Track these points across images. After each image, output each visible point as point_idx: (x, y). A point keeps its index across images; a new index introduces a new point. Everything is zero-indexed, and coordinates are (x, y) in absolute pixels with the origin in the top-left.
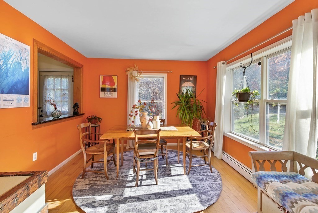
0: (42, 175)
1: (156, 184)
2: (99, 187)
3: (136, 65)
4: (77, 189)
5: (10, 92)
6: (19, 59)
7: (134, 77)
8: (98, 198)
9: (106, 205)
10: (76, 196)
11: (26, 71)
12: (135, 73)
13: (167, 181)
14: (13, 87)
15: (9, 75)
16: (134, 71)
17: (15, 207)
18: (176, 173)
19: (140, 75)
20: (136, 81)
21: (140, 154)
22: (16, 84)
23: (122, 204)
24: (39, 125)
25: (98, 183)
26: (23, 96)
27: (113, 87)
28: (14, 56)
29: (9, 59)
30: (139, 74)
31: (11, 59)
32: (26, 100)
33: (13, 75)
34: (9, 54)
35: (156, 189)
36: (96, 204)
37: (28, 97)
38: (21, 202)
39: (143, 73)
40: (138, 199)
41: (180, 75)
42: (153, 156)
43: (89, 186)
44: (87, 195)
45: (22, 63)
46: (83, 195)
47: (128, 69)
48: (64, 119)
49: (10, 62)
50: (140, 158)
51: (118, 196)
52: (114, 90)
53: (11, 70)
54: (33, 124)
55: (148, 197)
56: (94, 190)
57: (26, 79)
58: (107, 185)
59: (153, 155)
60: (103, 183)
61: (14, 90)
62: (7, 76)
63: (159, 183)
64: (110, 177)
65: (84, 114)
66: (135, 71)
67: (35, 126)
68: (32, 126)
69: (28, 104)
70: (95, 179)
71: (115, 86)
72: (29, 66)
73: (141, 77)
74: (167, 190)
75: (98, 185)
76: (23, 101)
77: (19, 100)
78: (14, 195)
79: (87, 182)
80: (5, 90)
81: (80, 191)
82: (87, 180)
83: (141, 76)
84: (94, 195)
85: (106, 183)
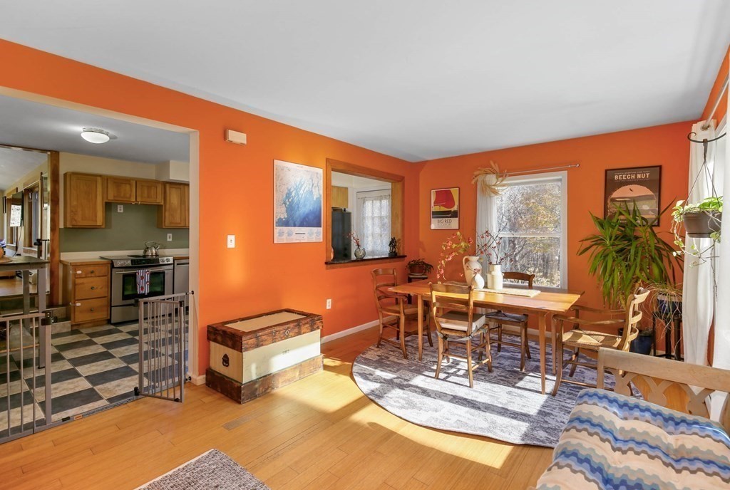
0: (316, 318)
1: (470, 387)
2: (388, 363)
3: (494, 163)
4: (364, 356)
5: (302, 225)
6: (311, 187)
7: (489, 186)
8: (378, 373)
9: (381, 382)
10: (357, 362)
11: (319, 199)
12: (492, 179)
13: (495, 390)
14: (304, 219)
15: (301, 206)
16: (488, 176)
17: (286, 339)
18: (529, 386)
19: (502, 181)
20: (493, 195)
21: (444, 325)
22: (307, 215)
23: (400, 388)
24: (333, 265)
25: (391, 358)
26: (315, 229)
27: (452, 210)
28: (305, 185)
29: (300, 189)
30: (500, 179)
31: (303, 188)
32: (318, 233)
33: (305, 206)
34: (300, 182)
35: (462, 392)
36: (371, 377)
37: (321, 230)
38: (292, 337)
39: (510, 176)
40: (424, 392)
41: (606, 171)
42: (463, 335)
43: (378, 358)
44: (369, 366)
45: (314, 191)
46: (365, 364)
47: (476, 173)
48: (370, 262)
49: (302, 192)
50: (442, 332)
51: (402, 379)
52: (454, 214)
53: (302, 201)
54: (326, 263)
55: (440, 395)
56: (380, 363)
57: (318, 209)
58: (400, 363)
59: (465, 332)
60: (396, 360)
61: (306, 222)
62: (298, 207)
63: (475, 387)
64: (410, 357)
65: (406, 256)
66: (489, 174)
67: (329, 266)
68: (325, 266)
69: (320, 239)
70: (391, 353)
71: (455, 208)
72: (321, 192)
73: (504, 185)
74: (478, 400)
75: (389, 361)
76: (315, 235)
77: (311, 234)
78: (286, 326)
79: (379, 353)
80: (296, 223)
81: (366, 359)
82: (381, 351)
83: (504, 182)
84: (376, 368)
85: (400, 361)
